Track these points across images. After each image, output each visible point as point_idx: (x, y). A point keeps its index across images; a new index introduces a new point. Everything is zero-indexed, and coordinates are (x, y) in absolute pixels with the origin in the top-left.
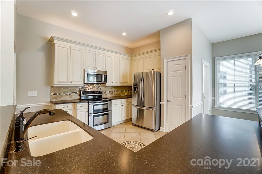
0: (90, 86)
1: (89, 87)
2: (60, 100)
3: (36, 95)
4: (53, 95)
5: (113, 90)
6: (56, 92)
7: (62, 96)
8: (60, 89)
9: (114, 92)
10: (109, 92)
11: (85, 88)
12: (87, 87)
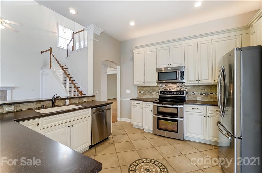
0: (172, 86)
1: (170, 86)
2: (144, 97)
3: (129, 92)
4: (138, 93)
5: (209, 91)
6: (140, 91)
7: (145, 94)
8: (143, 88)
9: (211, 95)
10: (201, 94)
11: (165, 87)
12: (168, 86)
